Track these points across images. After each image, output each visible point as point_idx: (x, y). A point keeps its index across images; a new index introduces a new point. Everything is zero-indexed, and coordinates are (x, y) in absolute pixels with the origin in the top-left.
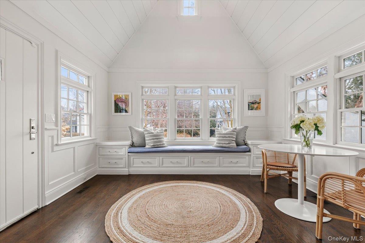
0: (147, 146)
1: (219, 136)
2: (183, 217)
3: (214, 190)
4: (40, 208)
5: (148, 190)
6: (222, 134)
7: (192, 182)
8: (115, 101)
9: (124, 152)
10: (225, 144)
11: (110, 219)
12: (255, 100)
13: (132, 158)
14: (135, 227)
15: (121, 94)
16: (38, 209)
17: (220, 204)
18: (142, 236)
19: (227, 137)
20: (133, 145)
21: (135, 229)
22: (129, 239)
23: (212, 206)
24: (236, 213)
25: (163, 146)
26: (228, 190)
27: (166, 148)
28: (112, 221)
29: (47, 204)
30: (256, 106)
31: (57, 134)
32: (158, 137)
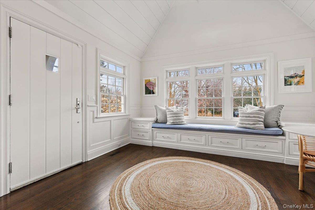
0: (168, 123)
1: (242, 115)
2: (179, 195)
3: (227, 173)
4: (84, 162)
5: (160, 162)
6: (246, 114)
7: (206, 161)
8: (146, 85)
9: (148, 126)
10: (249, 124)
11: (119, 181)
12: (296, 74)
13: (155, 132)
14: (133, 193)
15: (152, 79)
16: (82, 163)
17: (227, 191)
18: (134, 203)
19: (251, 117)
20: (156, 122)
21: (131, 195)
22: (122, 202)
23: (215, 191)
24: (244, 206)
25: (182, 123)
26: (244, 176)
27: (185, 125)
28: (119, 183)
29: (89, 160)
30: (296, 80)
31: (96, 110)
32: (177, 115)
